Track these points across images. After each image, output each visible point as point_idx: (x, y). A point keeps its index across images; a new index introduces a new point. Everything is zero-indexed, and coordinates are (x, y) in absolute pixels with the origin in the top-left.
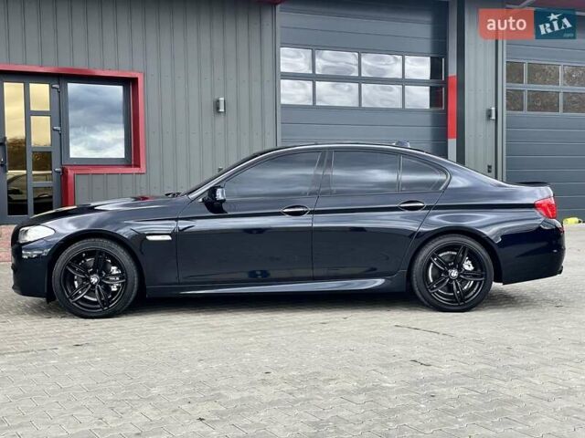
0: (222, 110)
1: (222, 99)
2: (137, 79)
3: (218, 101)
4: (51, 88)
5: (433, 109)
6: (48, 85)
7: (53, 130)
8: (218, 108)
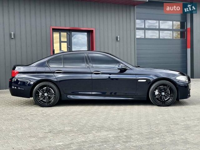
0: (118, 40)
1: (118, 36)
2: (93, 31)
3: (117, 37)
4: (67, 34)
5: (181, 39)
6: (66, 33)
7: (68, 47)
8: (117, 39)
